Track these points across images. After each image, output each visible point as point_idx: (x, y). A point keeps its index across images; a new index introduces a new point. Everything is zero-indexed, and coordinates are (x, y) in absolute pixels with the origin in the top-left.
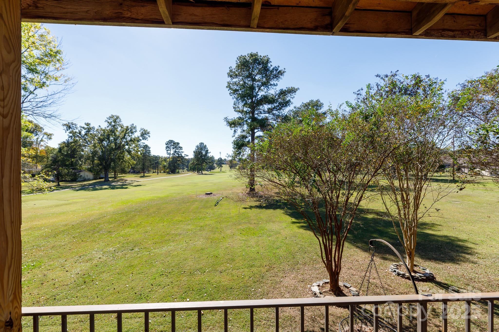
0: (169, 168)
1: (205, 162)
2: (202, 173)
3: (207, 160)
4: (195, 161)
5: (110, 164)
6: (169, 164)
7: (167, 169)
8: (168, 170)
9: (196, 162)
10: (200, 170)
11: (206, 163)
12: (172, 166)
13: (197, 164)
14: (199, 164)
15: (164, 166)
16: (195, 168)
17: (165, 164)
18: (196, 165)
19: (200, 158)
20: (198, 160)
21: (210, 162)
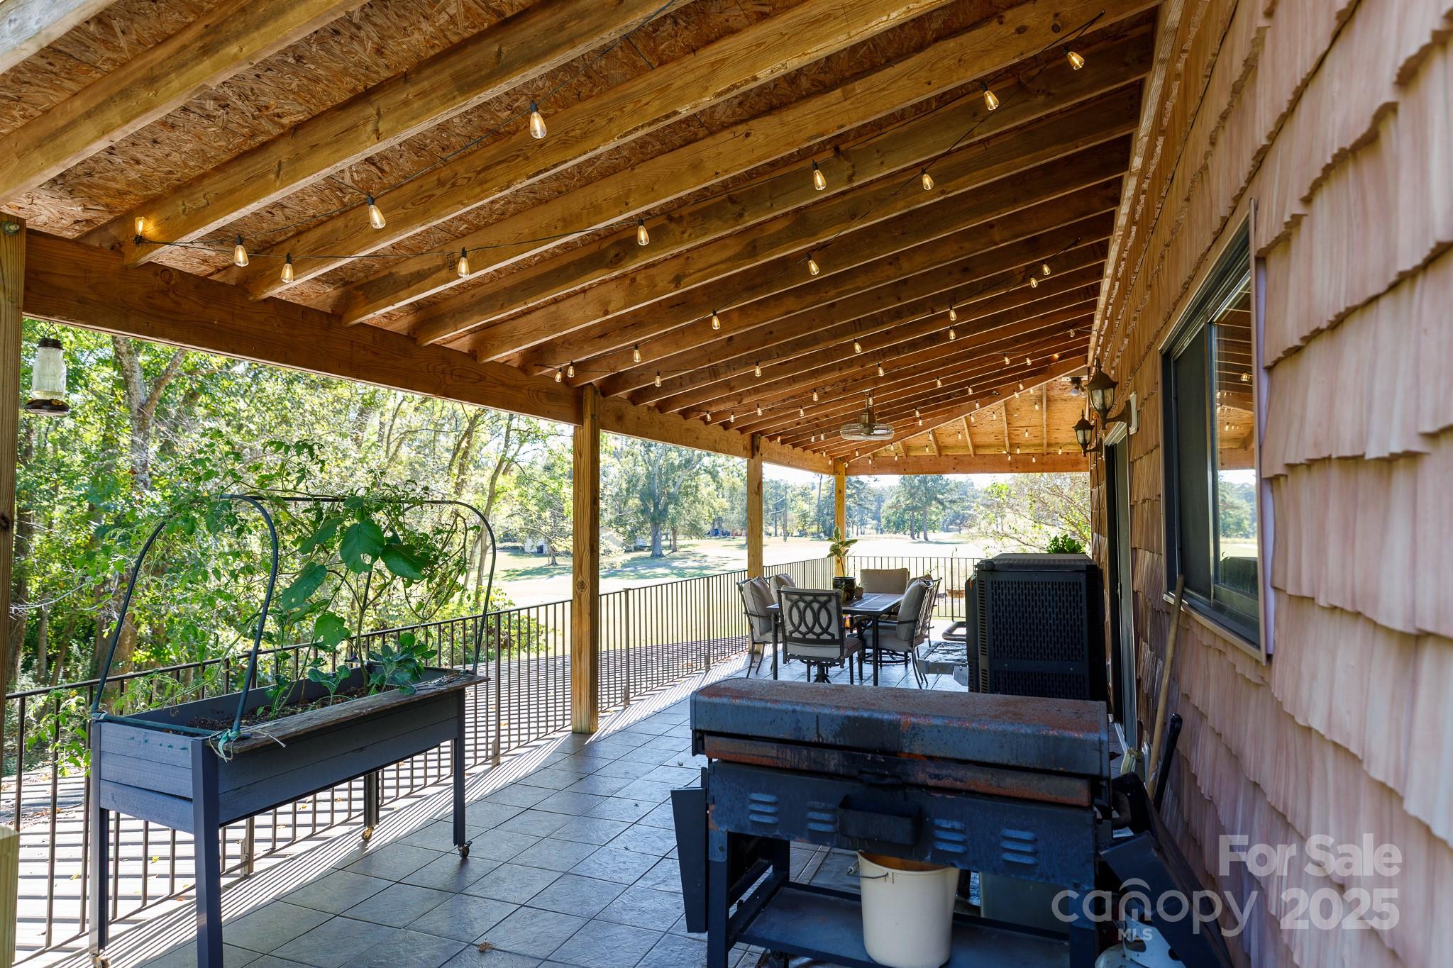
0: (819, 521)
1: (936, 499)
2: (926, 539)
3: (942, 494)
4: (902, 499)
5: (666, 510)
6: (818, 506)
7: (812, 524)
8: (814, 529)
9: (904, 502)
10: (920, 528)
11: (941, 502)
12: (828, 514)
13: (908, 508)
14: (915, 509)
15: (804, 516)
16: (904, 522)
17: (806, 507)
18: (905, 510)
19: (918, 488)
20: (912, 495)
21: (953, 502)
